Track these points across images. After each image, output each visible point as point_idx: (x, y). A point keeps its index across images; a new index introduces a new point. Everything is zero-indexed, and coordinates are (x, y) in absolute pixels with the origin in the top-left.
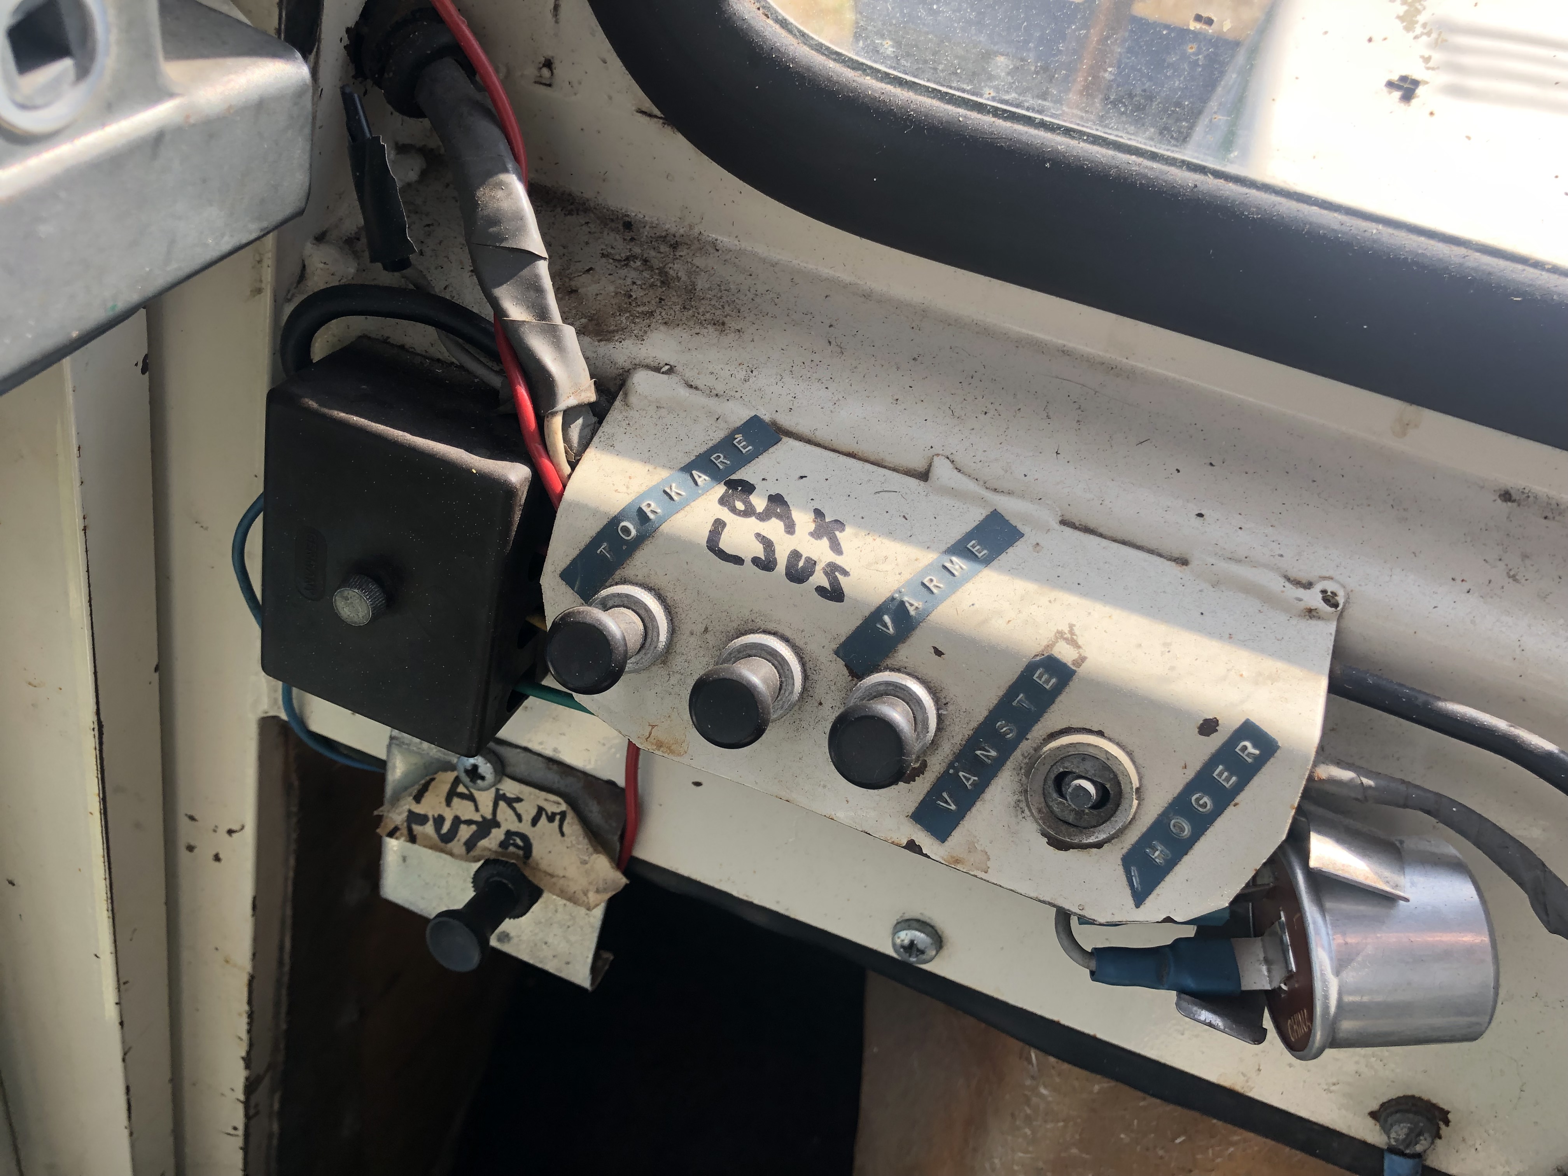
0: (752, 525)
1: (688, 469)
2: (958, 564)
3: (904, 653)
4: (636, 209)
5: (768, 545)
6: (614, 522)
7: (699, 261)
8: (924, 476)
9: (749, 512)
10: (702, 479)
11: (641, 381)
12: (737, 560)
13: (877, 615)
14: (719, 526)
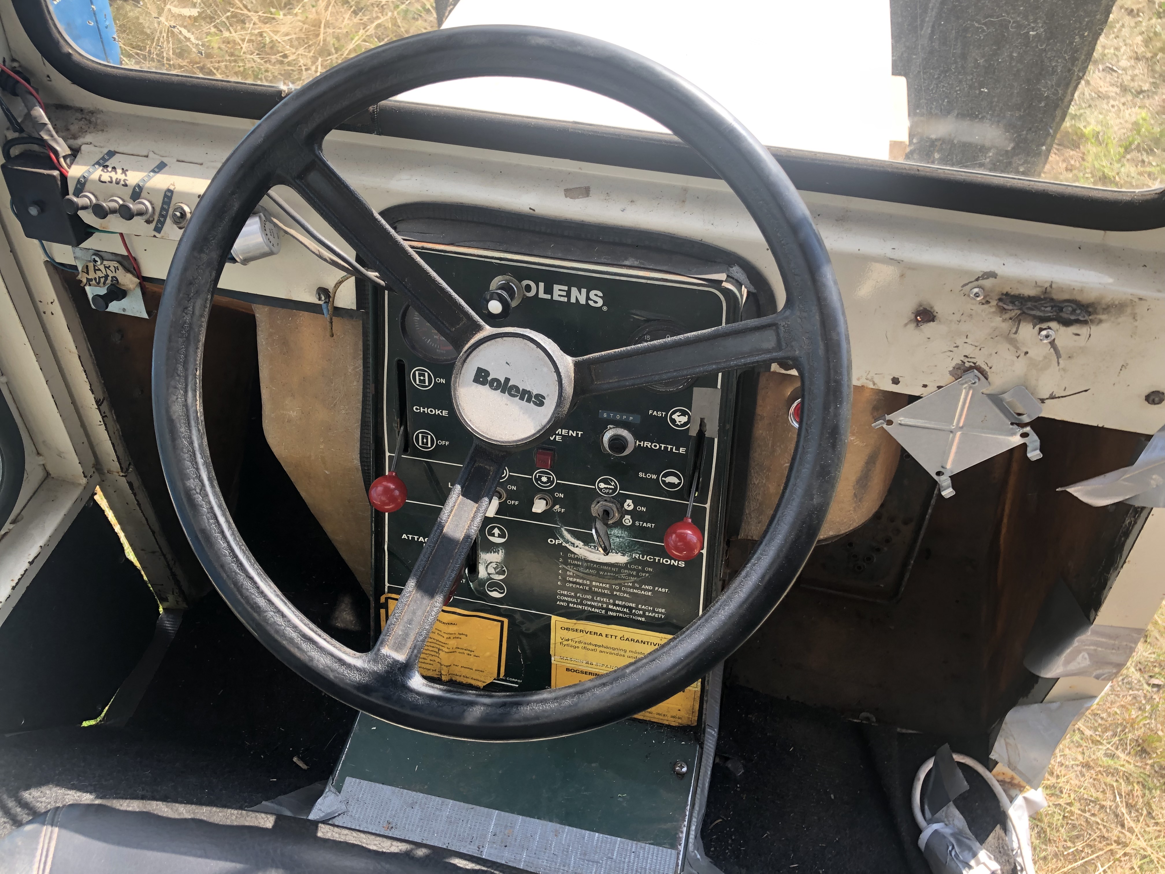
0: (108, 174)
1: (94, 165)
2: (152, 174)
3: (143, 195)
4: (83, 106)
5: (111, 178)
6: (79, 179)
7: (98, 116)
8: (147, 156)
9: (108, 171)
10: (97, 166)
11: (83, 148)
12: (105, 182)
13: (134, 188)
14: (101, 175)
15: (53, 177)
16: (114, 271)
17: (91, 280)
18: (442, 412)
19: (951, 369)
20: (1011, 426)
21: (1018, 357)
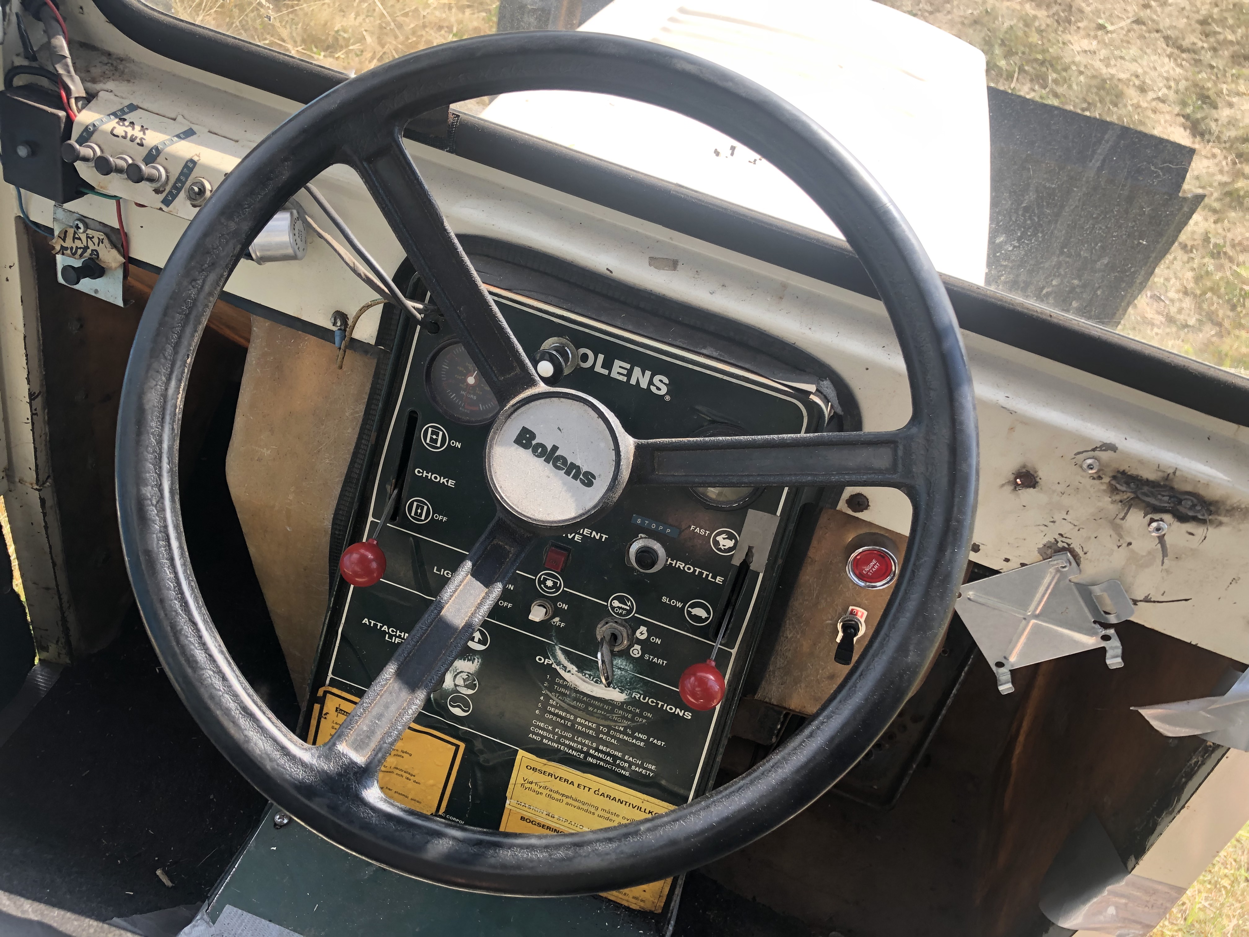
0: (124, 128)
1: (109, 115)
2: (176, 139)
3: (159, 159)
4: (111, 50)
5: (126, 133)
6: (87, 127)
7: (127, 65)
8: (175, 120)
9: (124, 125)
10: (112, 117)
11: (101, 94)
12: (118, 136)
13: (151, 150)
14: (114, 128)
15: (58, 117)
16: (96, 244)
17: (66, 249)
18: (447, 481)
19: (1041, 546)
20: (1094, 625)
21: (1119, 547)
